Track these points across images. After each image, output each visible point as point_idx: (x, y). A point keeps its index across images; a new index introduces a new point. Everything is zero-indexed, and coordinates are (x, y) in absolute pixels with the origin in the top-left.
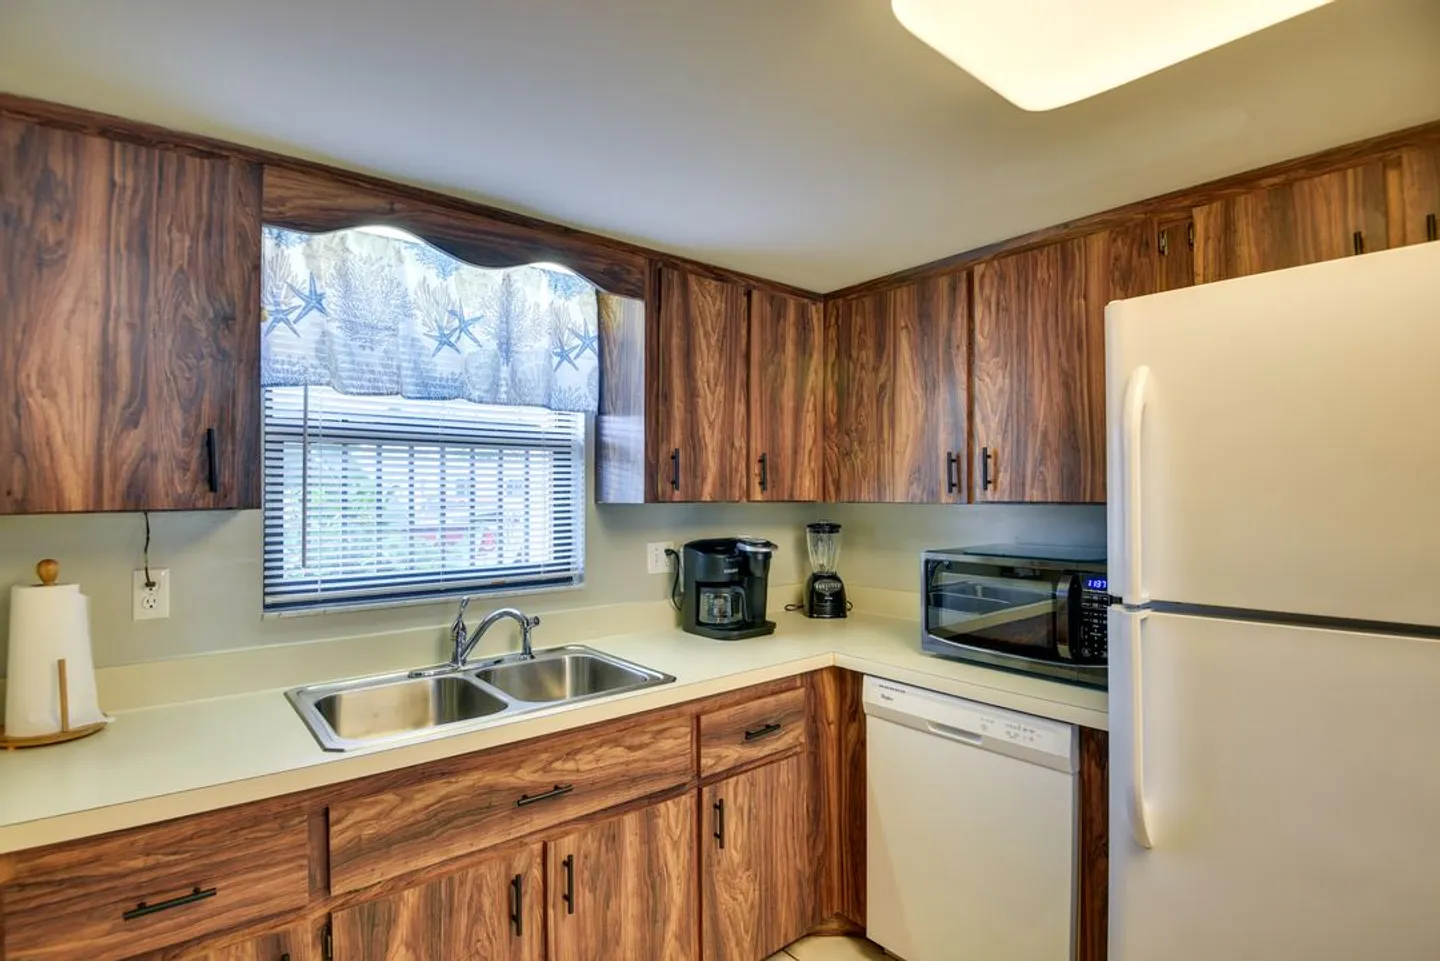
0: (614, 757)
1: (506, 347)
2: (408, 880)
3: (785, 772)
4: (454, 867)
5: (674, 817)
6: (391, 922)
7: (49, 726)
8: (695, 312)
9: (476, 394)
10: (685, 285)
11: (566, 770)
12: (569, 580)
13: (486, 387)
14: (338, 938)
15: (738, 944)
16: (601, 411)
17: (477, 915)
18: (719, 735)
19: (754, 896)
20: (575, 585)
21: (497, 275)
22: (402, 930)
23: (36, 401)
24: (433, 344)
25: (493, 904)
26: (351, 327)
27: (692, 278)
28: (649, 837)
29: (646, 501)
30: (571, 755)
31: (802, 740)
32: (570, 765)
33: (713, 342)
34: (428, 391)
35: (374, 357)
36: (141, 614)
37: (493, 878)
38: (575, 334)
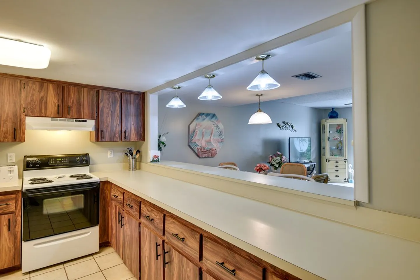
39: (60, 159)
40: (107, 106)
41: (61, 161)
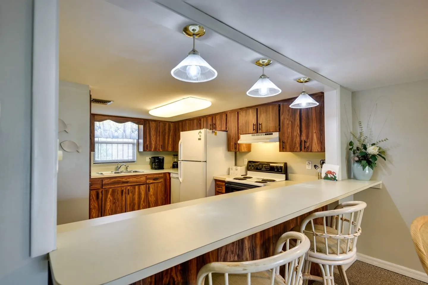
0: (135, 179)
1: (124, 131)
2: (111, 188)
3: (160, 185)
4: (115, 188)
5: (143, 188)
6: (109, 192)
8: (151, 126)
9: (120, 138)
10: (149, 123)
11: (128, 180)
12: (134, 162)
13: (121, 136)
14: (103, 192)
15: (152, 204)
16: (139, 139)
17: (118, 193)
18: (149, 179)
19: (154, 199)
20: (135, 162)
21: (123, 124)
22: (110, 193)
24: (114, 132)
25: (120, 193)
26: (104, 130)
27: (150, 122)
28: (139, 189)
29: (143, 151)
30: (129, 178)
31: (163, 181)
32: (129, 179)
33: (154, 130)
34: (114, 137)
35: (107, 134)
37: (120, 189)
38: (134, 129)
39: (265, 165)
40: (288, 117)
41: (265, 167)
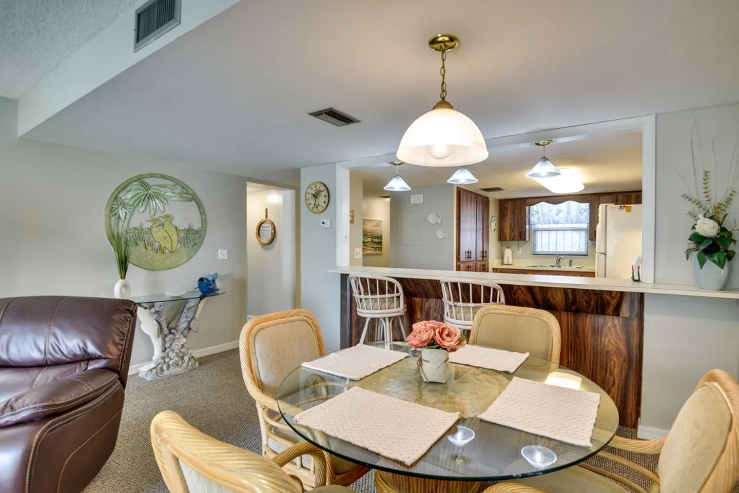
1: (569, 213)
7: (507, 263)
12: (587, 255)
13: (566, 221)
23: (505, 230)
24: (555, 216)
26: (543, 215)
34: (555, 222)
35: (546, 219)
36: (518, 253)
38: (583, 209)
